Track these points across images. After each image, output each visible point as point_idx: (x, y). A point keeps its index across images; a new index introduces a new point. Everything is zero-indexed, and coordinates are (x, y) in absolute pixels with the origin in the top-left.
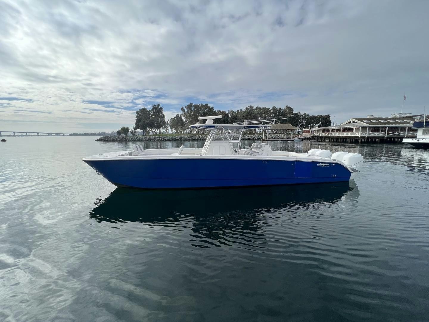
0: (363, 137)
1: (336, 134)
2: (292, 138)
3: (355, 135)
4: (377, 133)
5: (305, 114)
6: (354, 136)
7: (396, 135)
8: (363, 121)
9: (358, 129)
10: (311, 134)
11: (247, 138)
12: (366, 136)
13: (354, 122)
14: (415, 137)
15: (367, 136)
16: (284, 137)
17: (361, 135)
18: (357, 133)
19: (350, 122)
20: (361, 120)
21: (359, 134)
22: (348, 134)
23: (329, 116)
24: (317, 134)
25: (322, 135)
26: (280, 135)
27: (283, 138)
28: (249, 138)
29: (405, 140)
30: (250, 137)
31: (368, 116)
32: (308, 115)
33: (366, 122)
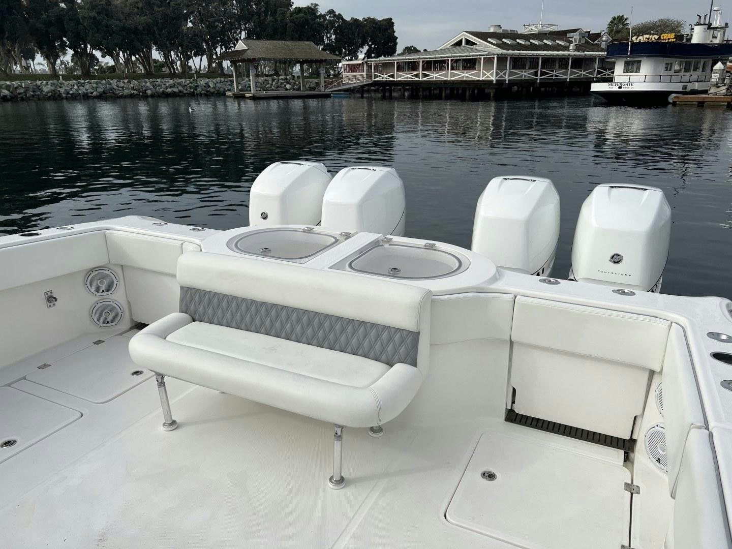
0: (500, 83)
1: (435, 76)
2: (323, 89)
3: (483, 78)
4: (524, 73)
5: (331, 12)
6: (482, 81)
7: (554, 77)
8: (489, 39)
9: (488, 61)
10: (369, 76)
11: (169, 90)
12: (505, 80)
13: (468, 42)
14: (610, 80)
15: (507, 78)
16: (288, 86)
17: (497, 78)
18: (488, 71)
19: (459, 43)
20: (484, 36)
21: (490, 75)
22: (467, 75)
23: (389, 23)
24: (384, 77)
25: (399, 79)
26: (273, 80)
27: (286, 89)
28: (175, 90)
29: (596, 87)
30: (180, 88)
31: (491, 26)
32: (340, 17)
33: (495, 42)
